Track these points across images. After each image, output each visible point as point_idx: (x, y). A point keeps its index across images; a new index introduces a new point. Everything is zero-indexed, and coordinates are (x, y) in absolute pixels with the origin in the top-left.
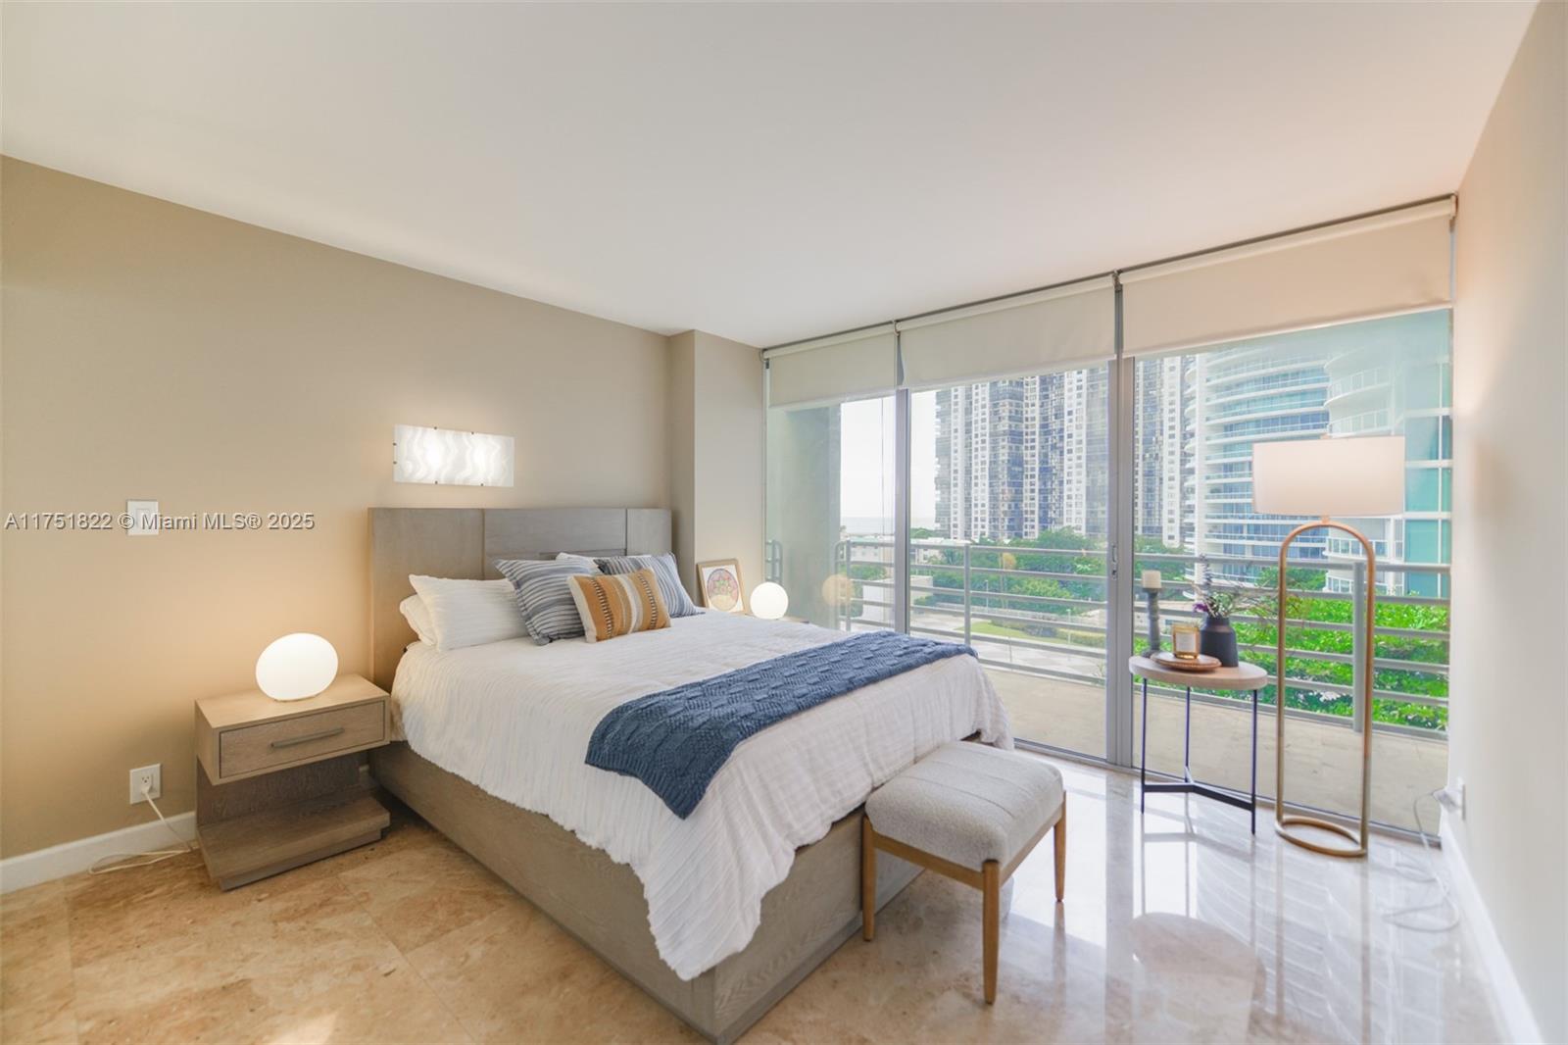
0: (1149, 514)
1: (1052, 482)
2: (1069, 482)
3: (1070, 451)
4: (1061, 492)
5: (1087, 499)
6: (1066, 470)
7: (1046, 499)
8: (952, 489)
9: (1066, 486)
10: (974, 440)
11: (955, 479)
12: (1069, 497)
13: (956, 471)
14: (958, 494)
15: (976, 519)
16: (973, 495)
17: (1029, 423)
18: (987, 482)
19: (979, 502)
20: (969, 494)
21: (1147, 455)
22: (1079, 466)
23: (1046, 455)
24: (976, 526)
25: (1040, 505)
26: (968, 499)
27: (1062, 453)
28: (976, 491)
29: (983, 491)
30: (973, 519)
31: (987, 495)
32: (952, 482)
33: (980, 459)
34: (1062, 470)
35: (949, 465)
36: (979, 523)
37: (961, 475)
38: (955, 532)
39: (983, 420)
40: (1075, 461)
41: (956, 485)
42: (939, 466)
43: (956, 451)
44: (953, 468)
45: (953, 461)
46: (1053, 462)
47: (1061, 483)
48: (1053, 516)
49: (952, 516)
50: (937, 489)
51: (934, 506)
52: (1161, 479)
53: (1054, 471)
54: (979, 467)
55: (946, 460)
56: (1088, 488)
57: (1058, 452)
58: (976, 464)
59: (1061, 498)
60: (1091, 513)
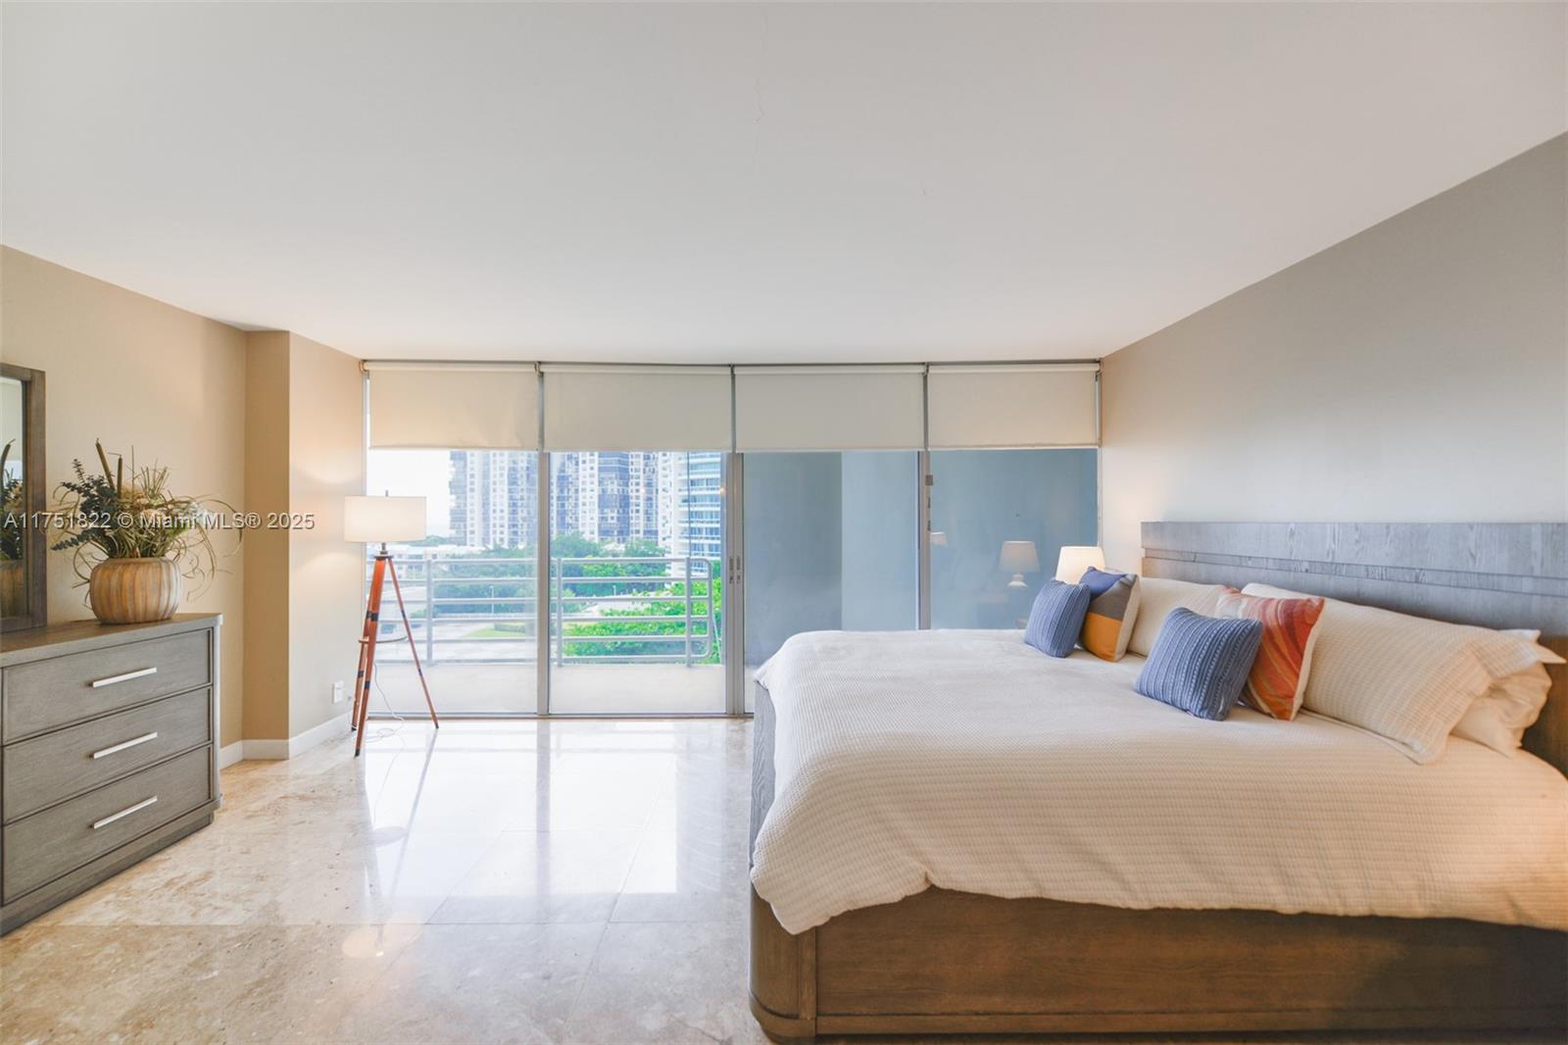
0: (648, 519)
1: (569, 490)
2: (584, 490)
3: (584, 462)
4: (577, 499)
5: (599, 506)
6: (581, 479)
7: (563, 505)
8: (469, 494)
9: (581, 494)
11: (472, 483)
12: (584, 504)
13: (472, 476)
14: (474, 501)
15: (494, 526)
16: (491, 500)
18: (506, 487)
19: (498, 508)
20: (488, 499)
21: (647, 469)
22: (592, 476)
23: (563, 464)
24: (495, 532)
25: (558, 511)
26: (485, 504)
27: (577, 464)
28: (495, 497)
29: (502, 497)
30: (491, 526)
31: (506, 501)
32: (469, 487)
33: (498, 465)
34: (578, 479)
36: (498, 529)
37: (478, 481)
38: (472, 539)
40: (589, 471)
41: (472, 490)
42: (454, 469)
44: (469, 472)
45: (469, 467)
47: (577, 491)
48: (570, 522)
49: (469, 522)
50: (451, 493)
51: (448, 513)
52: (657, 490)
53: (570, 480)
54: (498, 472)
55: (462, 463)
56: (599, 496)
57: (574, 462)
58: (495, 469)
59: (576, 505)
60: (603, 518)
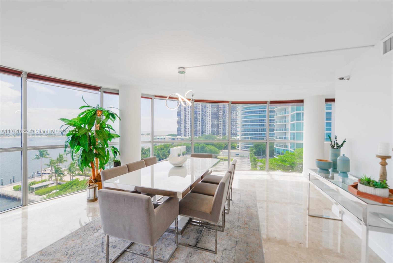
0: (223, 131)
1: (204, 123)
2: (208, 123)
3: (208, 116)
4: (206, 125)
5: (211, 127)
6: (207, 120)
7: (202, 127)
8: (181, 124)
9: (207, 124)
10: (186, 113)
11: (182, 122)
12: (208, 127)
13: (182, 120)
14: (183, 125)
15: (187, 132)
16: (186, 126)
17: (199, 109)
18: (189, 123)
19: (188, 128)
20: (185, 125)
21: (223, 118)
22: (210, 119)
23: (202, 117)
24: (187, 133)
25: (201, 128)
26: (185, 127)
27: (206, 116)
28: (187, 125)
29: (189, 125)
30: (186, 132)
31: (189, 126)
32: (181, 122)
33: (188, 117)
34: (206, 120)
35: (180, 119)
36: (188, 133)
37: (183, 121)
38: (182, 135)
39: (189, 108)
40: (209, 118)
41: (182, 123)
42: (178, 118)
43: (182, 115)
44: (181, 119)
45: (181, 117)
46: (204, 118)
47: (206, 123)
48: (204, 131)
49: (181, 131)
50: (177, 124)
52: (226, 123)
53: (204, 120)
54: (188, 119)
55: (180, 117)
56: (211, 125)
57: (205, 116)
58: (187, 118)
59: (206, 127)
60: (212, 130)
